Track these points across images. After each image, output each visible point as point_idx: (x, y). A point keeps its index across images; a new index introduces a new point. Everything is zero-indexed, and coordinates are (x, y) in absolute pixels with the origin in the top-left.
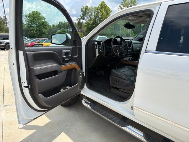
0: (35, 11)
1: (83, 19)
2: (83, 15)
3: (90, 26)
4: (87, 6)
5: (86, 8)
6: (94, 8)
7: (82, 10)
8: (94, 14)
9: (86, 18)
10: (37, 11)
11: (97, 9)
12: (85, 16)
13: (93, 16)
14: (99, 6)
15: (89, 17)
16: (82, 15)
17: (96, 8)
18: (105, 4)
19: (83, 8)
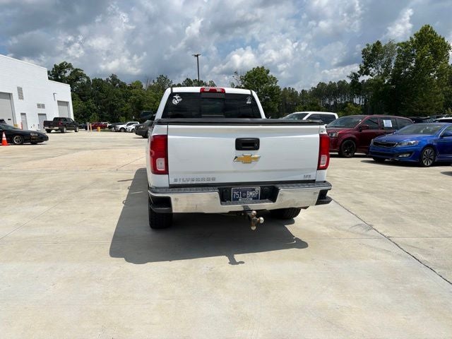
0: (260, 67)
1: (367, 73)
2: (365, 64)
3: (381, 90)
4: (378, 43)
5: (374, 47)
6: (398, 44)
7: (364, 52)
8: (395, 58)
9: (372, 70)
10: (263, 68)
11: (405, 45)
12: (371, 66)
13: (393, 65)
14: (414, 39)
15: (383, 67)
16: (363, 65)
17: (403, 43)
18: (432, 32)
19: (366, 47)
